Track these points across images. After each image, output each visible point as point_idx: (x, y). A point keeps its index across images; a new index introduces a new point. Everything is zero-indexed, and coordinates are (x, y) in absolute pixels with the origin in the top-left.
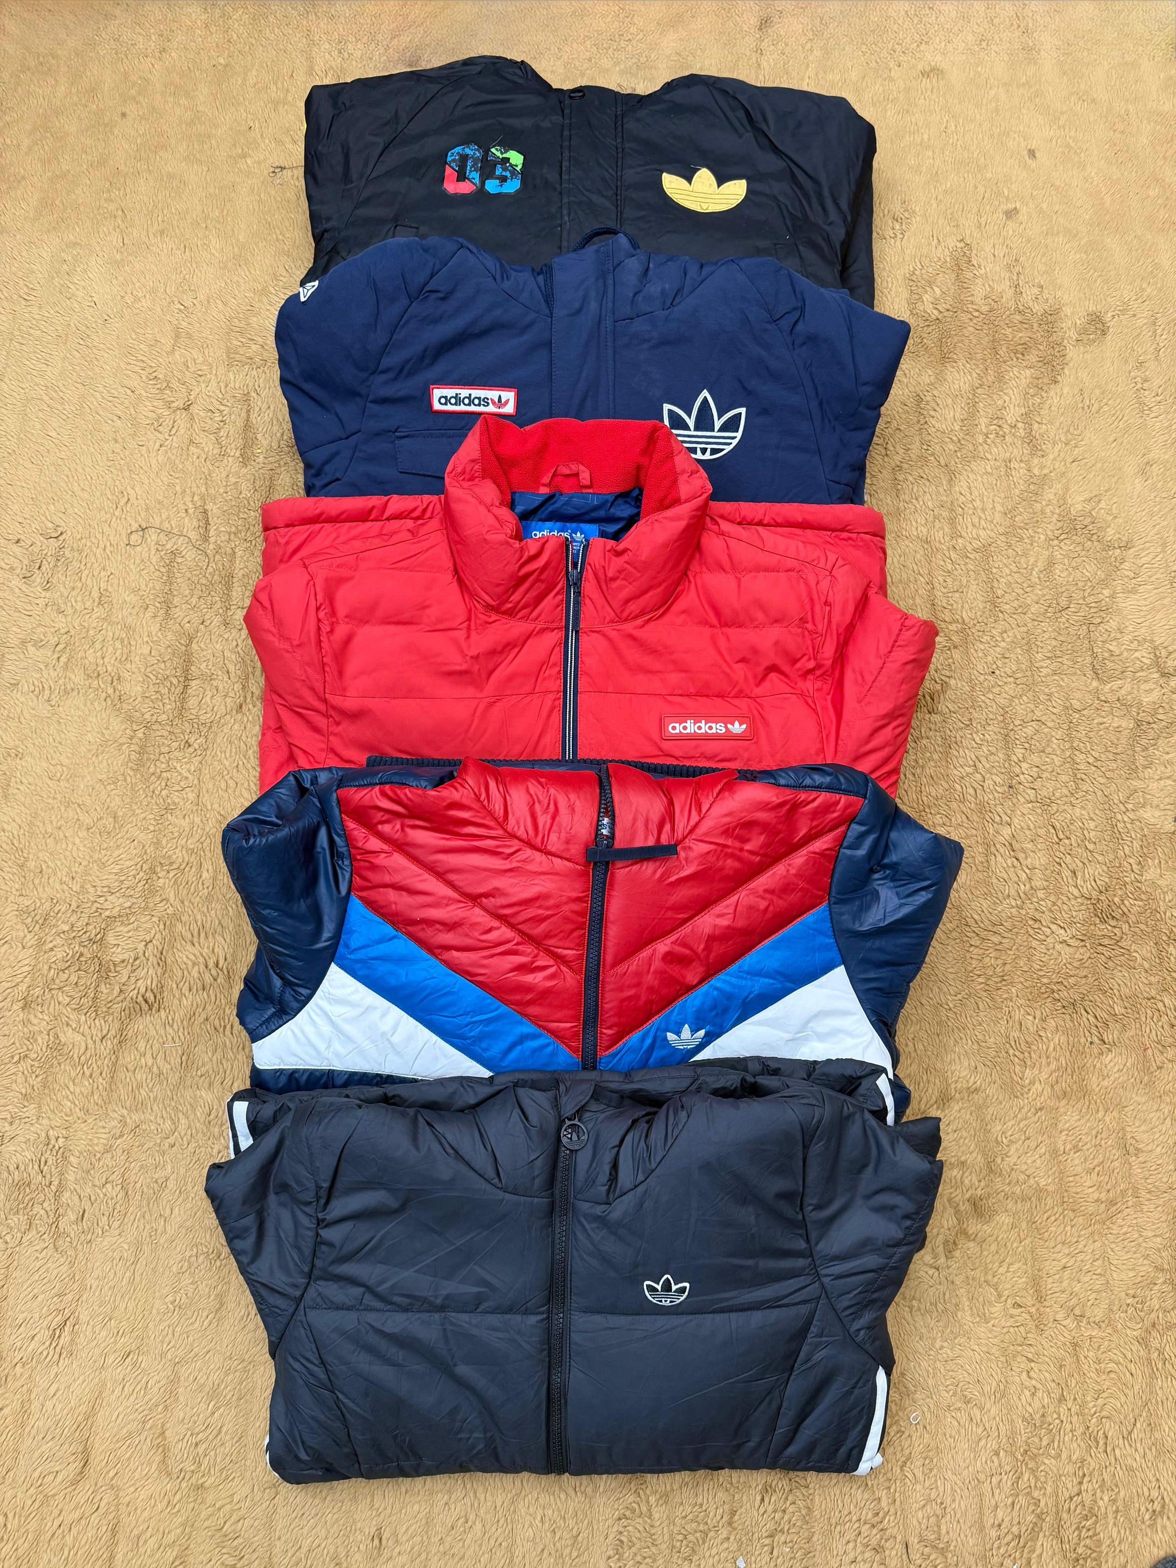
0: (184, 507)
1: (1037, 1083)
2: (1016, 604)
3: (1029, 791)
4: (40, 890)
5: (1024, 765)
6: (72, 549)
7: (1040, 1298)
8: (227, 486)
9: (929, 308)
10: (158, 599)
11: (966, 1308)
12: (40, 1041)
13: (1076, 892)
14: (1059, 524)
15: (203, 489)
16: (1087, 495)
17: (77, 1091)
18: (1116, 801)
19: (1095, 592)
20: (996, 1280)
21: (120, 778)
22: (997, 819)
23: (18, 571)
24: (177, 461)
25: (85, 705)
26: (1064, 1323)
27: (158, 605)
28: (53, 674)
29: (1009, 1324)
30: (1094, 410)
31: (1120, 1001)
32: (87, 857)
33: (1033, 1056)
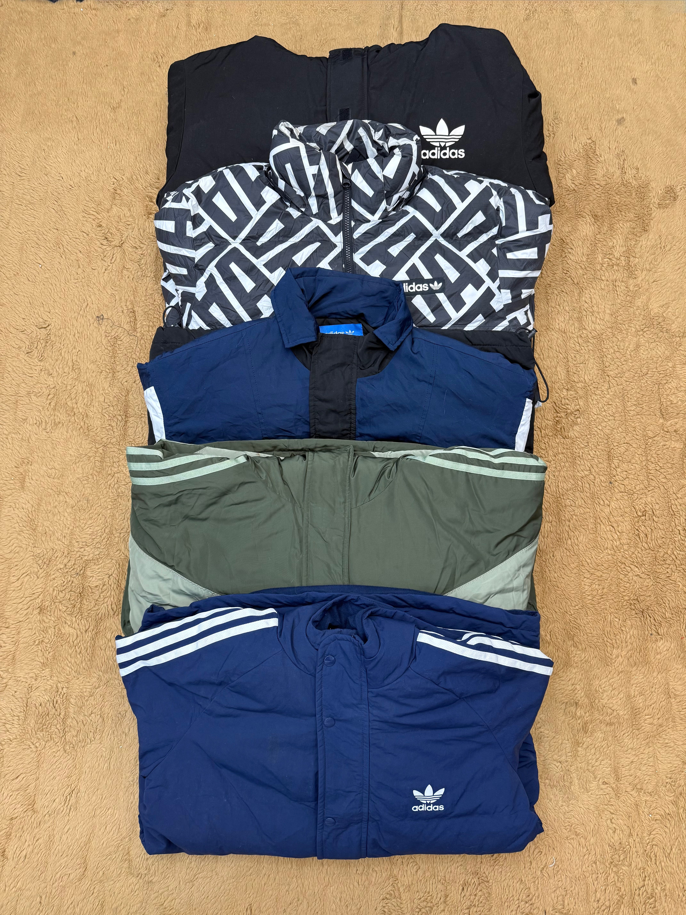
0: (121, 309)
1: (620, 657)
2: (616, 371)
3: (621, 486)
4: (46, 544)
5: (619, 470)
6: (55, 336)
7: (618, 779)
8: (146, 296)
9: (569, 182)
10: (108, 367)
11: (576, 784)
12: (50, 633)
13: (646, 546)
14: (644, 321)
15: (132, 298)
16: (662, 303)
17: (73, 661)
18: (671, 493)
19: (664, 364)
20: (593, 769)
21: (90, 477)
22: (602, 502)
23: (24, 349)
24: (116, 280)
25: (67, 432)
26: (632, 793)
27: (108, 370)
28: (48, 413)
29: (599, 793)
30: (667, 249)
31: (669, 610)
32: (73, 525)
33: (618, 641)
